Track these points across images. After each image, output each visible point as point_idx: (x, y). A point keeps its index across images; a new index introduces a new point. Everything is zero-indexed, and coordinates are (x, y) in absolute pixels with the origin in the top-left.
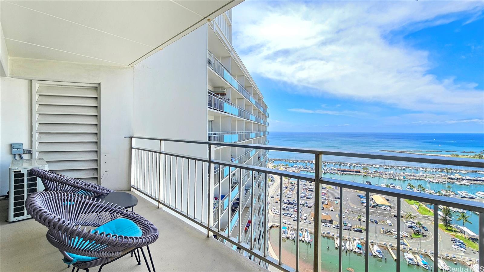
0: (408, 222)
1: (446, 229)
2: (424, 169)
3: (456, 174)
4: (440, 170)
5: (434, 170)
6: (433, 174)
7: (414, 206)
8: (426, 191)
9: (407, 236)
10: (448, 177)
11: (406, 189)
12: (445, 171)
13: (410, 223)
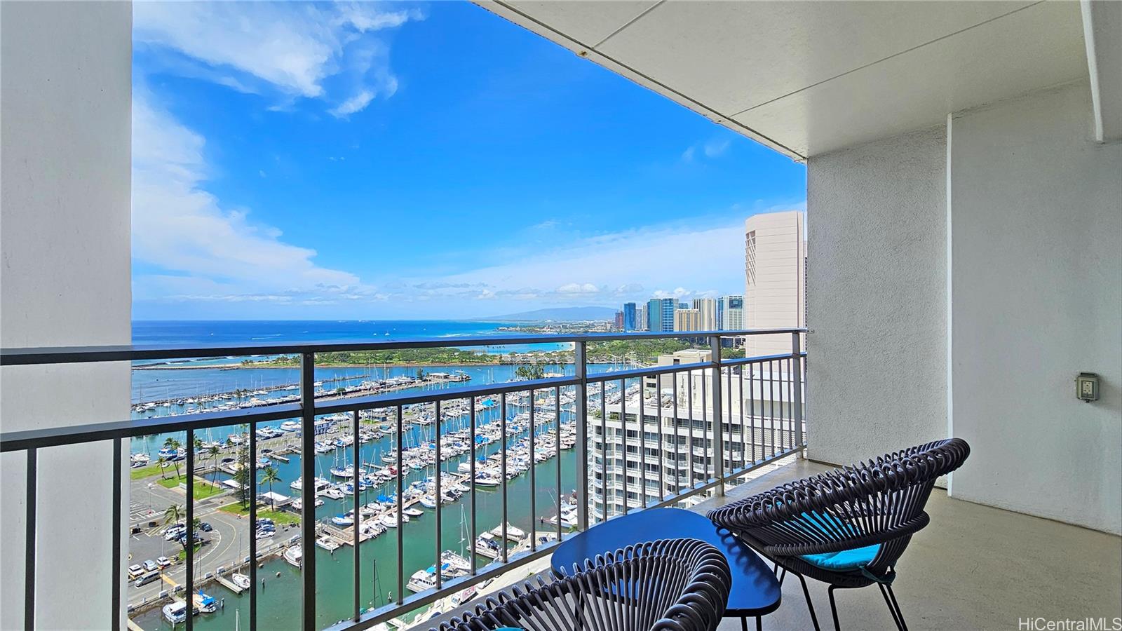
0: (169, 531)
1: (244, 510)
2: (196, 401)
3: (252, 399)
4: (226, 396)
5: (216, 398)
6: (214, 407)
7: (180, 489)
8: (204, 447)
9: (169, 564)
10: (241, 406)
11: (160, 454)
12: (235, 396)
13: (173, 530)
